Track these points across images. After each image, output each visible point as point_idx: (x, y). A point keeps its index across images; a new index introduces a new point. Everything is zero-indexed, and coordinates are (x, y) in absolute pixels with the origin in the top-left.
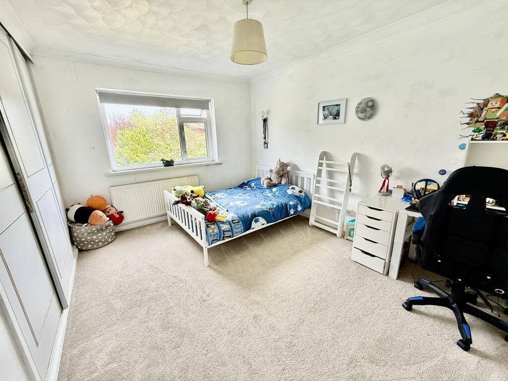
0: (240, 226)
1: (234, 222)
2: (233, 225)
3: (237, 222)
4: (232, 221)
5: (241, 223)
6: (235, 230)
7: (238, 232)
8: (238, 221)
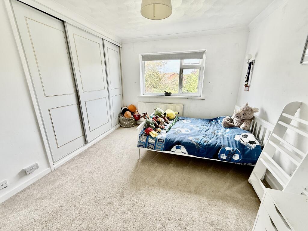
0: (162, 145)
1: (160, 140)
2: (157, 142)
3: (161, 142)
4: (159, 139)
5: (164, 143)
6: (157, 146)
7: (158, 148)
8: (163, 141)
